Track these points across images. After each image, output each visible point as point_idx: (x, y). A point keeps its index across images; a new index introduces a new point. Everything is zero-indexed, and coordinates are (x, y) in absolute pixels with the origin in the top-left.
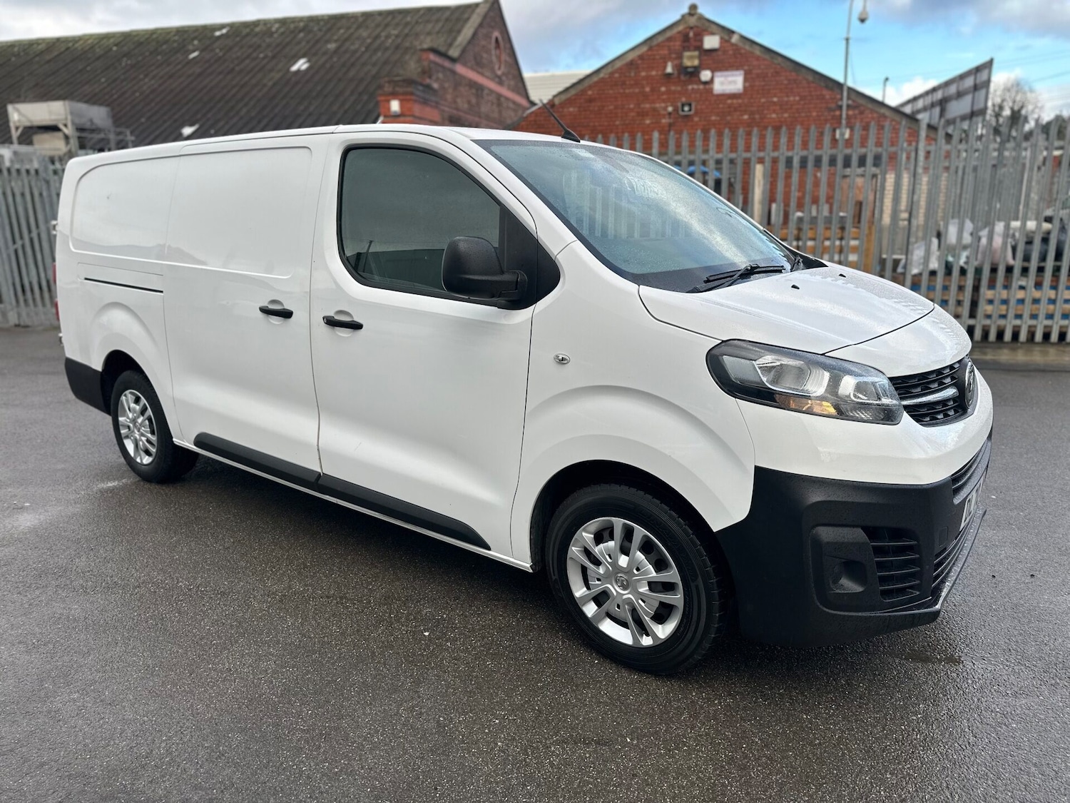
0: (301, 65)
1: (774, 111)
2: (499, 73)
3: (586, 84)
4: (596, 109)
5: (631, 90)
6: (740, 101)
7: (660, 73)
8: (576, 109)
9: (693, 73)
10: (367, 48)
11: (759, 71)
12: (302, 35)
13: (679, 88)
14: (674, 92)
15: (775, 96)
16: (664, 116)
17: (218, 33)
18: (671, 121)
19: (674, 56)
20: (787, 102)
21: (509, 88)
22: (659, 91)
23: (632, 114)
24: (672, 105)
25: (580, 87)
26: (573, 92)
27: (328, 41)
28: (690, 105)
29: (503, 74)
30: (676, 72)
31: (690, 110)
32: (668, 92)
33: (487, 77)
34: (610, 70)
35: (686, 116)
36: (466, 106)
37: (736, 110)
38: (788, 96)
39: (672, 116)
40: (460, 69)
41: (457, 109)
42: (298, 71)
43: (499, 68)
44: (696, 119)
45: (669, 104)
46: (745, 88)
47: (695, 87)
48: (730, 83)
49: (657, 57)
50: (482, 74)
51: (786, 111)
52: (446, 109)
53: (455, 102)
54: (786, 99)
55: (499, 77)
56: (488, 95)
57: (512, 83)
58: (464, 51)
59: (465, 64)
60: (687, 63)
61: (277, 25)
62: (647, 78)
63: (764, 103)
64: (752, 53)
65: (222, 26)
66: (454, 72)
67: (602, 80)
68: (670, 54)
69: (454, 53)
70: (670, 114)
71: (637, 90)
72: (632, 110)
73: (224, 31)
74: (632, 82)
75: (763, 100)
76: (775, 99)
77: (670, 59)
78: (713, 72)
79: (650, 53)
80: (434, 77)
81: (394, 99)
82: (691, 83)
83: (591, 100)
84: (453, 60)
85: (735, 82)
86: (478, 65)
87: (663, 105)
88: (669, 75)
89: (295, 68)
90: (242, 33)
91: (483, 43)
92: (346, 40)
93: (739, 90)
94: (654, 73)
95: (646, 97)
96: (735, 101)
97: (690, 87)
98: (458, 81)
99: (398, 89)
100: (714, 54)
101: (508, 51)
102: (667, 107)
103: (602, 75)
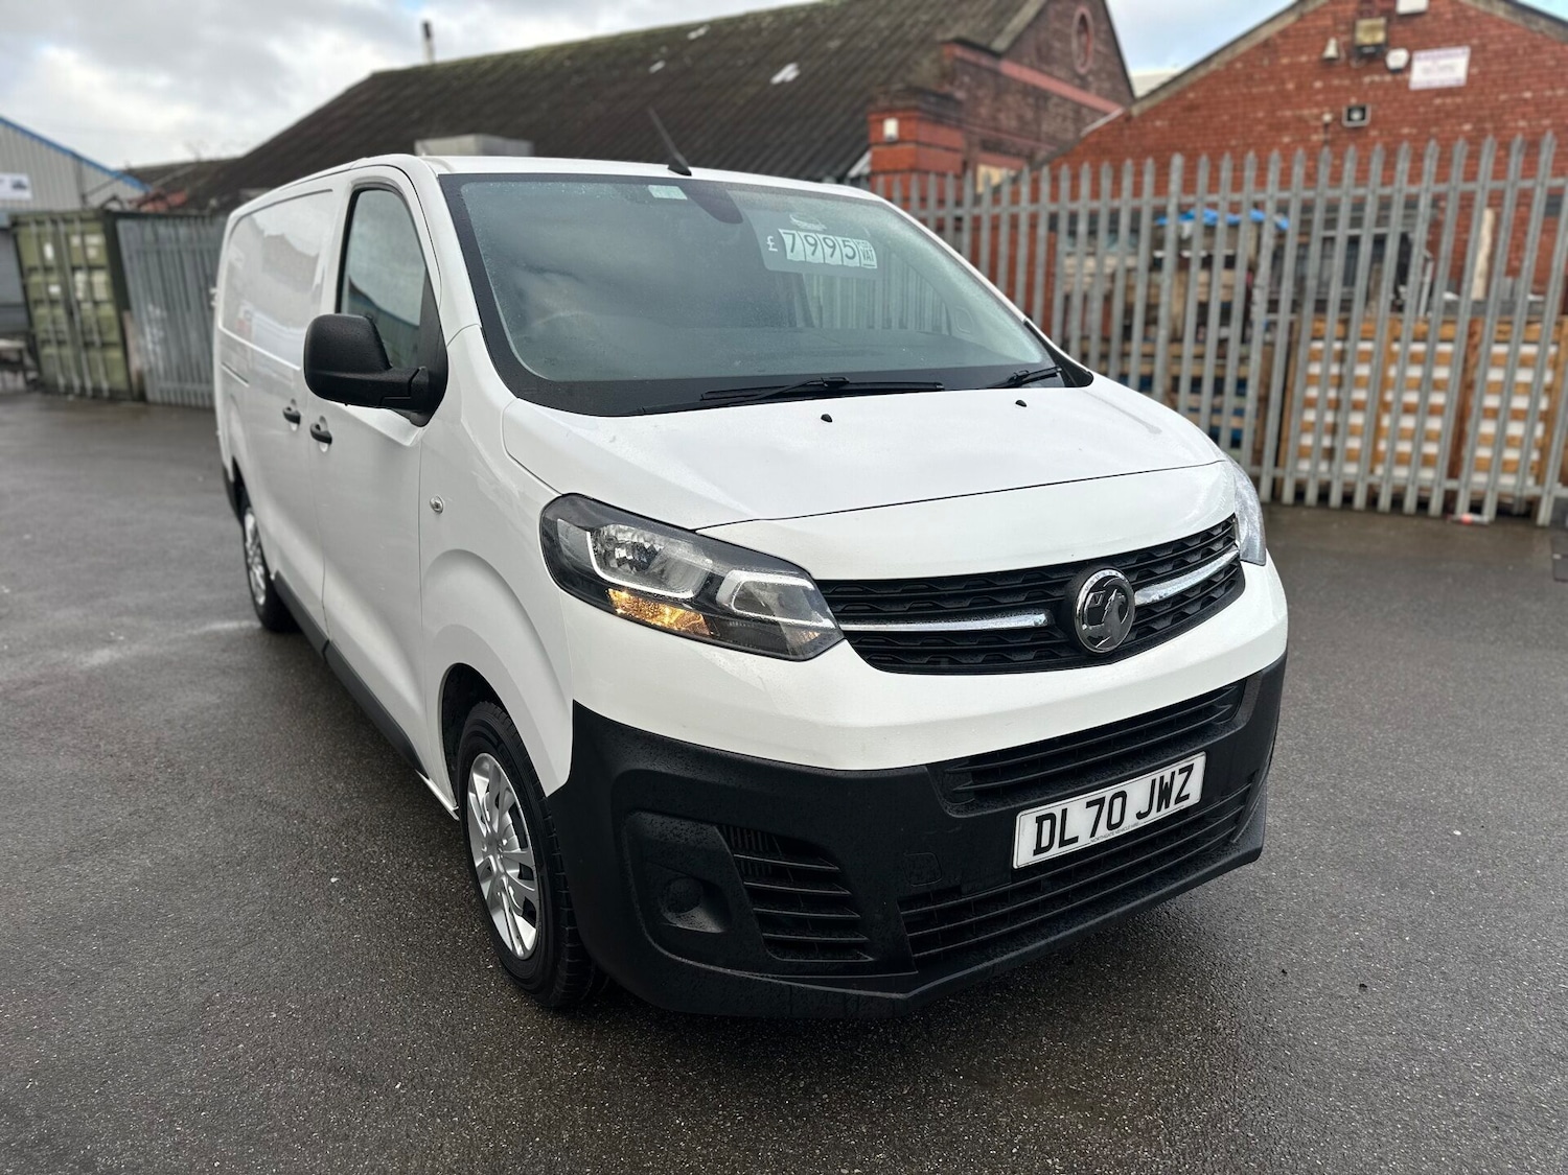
0: (788, 73)
1: (1524, 116)
2: (1082, 71)
3: (1187, 81)
4: (1200, 121)
5: (1262, 89)
6: (1459, 100)
7: (1314, 58)
8: (1166, 123)
9: (1376, 56)
10: (881, 45)
11: (1500, 46)
12: (798, 31)
13: (1347, 82)
14: (1337, 89)
15: (1528, 88)
16: (1316, 130)
17: (693, 35)
18: (1329, 136)
19: (1342, 28)
20: (1550, 100)
21: (1099, 93)
22: (1311, 87)
23: (1260, 128)
24: (1331, 112)
25: (1175, 88)
26: (1163, 95)
27: (831, 38)
28: (1363, 110)
29: (1090, 72)
30: (1343, 55)
31: (1363, 118)
32: (1327, 89)
33: (1059, 79)
34: (1227, 56)
35: (1356, 129)
36: (1014, 123)
37: (1448, 115)
38: (1553, 88)
39: (1331, 129)
40: (1008, 68)
41: (997, 129)
42: (783, 83)
43: (1083, 65)
44: (1374, 133)
45: (1326, 109)
46: (1469, 76)
47: (1377, 78)
48: (1443, 69)
49: (1312, 32)
50: (1050, 75)
51: (1548, 114)
52: (977, 130)
53: (995, 119)
54: (1548, 93)
55: (1082, 78)
56: (1057, 105)
57: (1107, 85)
58: (1018, 39)
59: (1018, 61)
60: (1363, 38)
61: (769, 19)
62: (1290, 67)
63: (1505, 102)
64: (1489, 15)
65: (700, 25)
66: (996, 74)
67: (1214, 75)
68: (1336, 24)
69: (1000, 44)
70: (1326, 126)
71: (1271, 88)
72: (1260, 121)
73: (702, 31)
74: (1265, 75)
75: (1503, 97)
76: (1528, 95)
77: (1336, 34)
78: (1411, 52)
79: (1299, 25)
80: (957, 83)
81: (890, 117)
82: (1370, 72)
83: (1192, 108)
84: (997, 55)
85: (1451, 68)
86: (1044, 59)
87: (1315, 111)
88: (1331, 60)
89: (777, 79)
90: (724, 31)
91: (1057, 25)
92: (856, 33)
93: (1458, 80)
94: (1304, 59)
95: (1286, 99)
96: (1449, 101)
97: (1367, 79)
98: (1003, 86)
99: (899, 104)
100: (1417, 21)
101: (1102, 36)
102: (1322, 113)
103: (1213, 66)
